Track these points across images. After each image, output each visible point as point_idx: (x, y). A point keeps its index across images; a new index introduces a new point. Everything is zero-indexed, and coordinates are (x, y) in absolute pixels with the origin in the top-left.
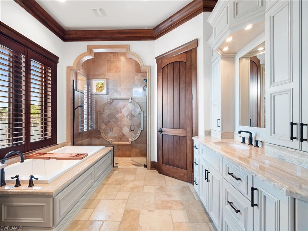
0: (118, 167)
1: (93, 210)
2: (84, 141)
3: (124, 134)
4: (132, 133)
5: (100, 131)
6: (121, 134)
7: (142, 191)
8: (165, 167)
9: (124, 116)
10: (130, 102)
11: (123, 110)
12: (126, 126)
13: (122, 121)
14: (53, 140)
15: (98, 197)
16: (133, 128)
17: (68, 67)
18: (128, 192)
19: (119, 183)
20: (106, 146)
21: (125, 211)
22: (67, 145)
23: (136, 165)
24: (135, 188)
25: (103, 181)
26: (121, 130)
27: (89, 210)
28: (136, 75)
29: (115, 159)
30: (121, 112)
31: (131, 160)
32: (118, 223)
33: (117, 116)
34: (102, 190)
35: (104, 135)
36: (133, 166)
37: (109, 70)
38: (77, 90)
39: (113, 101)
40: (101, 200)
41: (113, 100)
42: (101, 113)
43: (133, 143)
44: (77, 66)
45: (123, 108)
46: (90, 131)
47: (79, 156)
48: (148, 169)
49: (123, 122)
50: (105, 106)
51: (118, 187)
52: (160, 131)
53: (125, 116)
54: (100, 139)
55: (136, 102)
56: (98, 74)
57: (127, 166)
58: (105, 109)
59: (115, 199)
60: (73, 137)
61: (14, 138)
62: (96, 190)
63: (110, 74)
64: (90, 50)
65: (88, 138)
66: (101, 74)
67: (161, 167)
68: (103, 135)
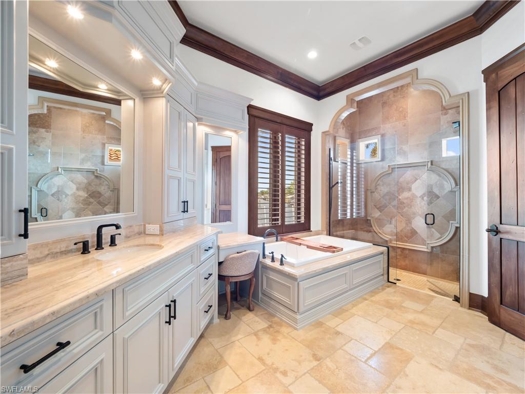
0: (395, 284)
1: (342, 321)
2: (345, 232)
3: (415, 230)
4: (433, 230)
5: (370, 220)
6: (408, 230)
7: (431, 333)
8: (506, 314)
9: (414, 196)
10: (428, 170)
11: (413, 186)
12: (419, 215)
13: (411, 206)
14: (307, 225)
15: (354, 311)
16: (431, 220)
17: (323, 133)
18: (402, 323)
19: (389, 305)
20: (374, 244)
21: (387, 343)
22: (322, 234)
23: (437, 292)
24: (418, 324)
25: (365, 294)
26: (409, 221)
27: (336, 318)
28: (442, 114)
29: (390, 270)
30: (410, 189)
31: (427, 280)
32: (371, 352)
33: (400, 197)
34: (360, 305)
35: (377, 228)
36: (431, 292)
37: (386, 119)
38: (335, 161)
39: (392, 171)
40: (355, 315)
41: (392, 168)
42: (371, 192)
43: (434, 249)
44: (334, 128)
45: (413, 182)
46: (354, 218)
47: (332, 249)
48: (462, 306)
49: (413, 207)
50: (378, 180)
51: (386, 310)
52: (494, 231)
53: (417, 197)
54: (370, 234)
55: (443, 168)
56: (367, 130)
57: (416, 288)
58: (378, 185)
59: (376, 323)
60: (328, 224)
61: (273, 218)
62: (353, 301)
63: (388, 126)
64: (350, 100)
65: (352, 229)
66: (372, 129)
67: (498, 312)
68: (375, 228)
